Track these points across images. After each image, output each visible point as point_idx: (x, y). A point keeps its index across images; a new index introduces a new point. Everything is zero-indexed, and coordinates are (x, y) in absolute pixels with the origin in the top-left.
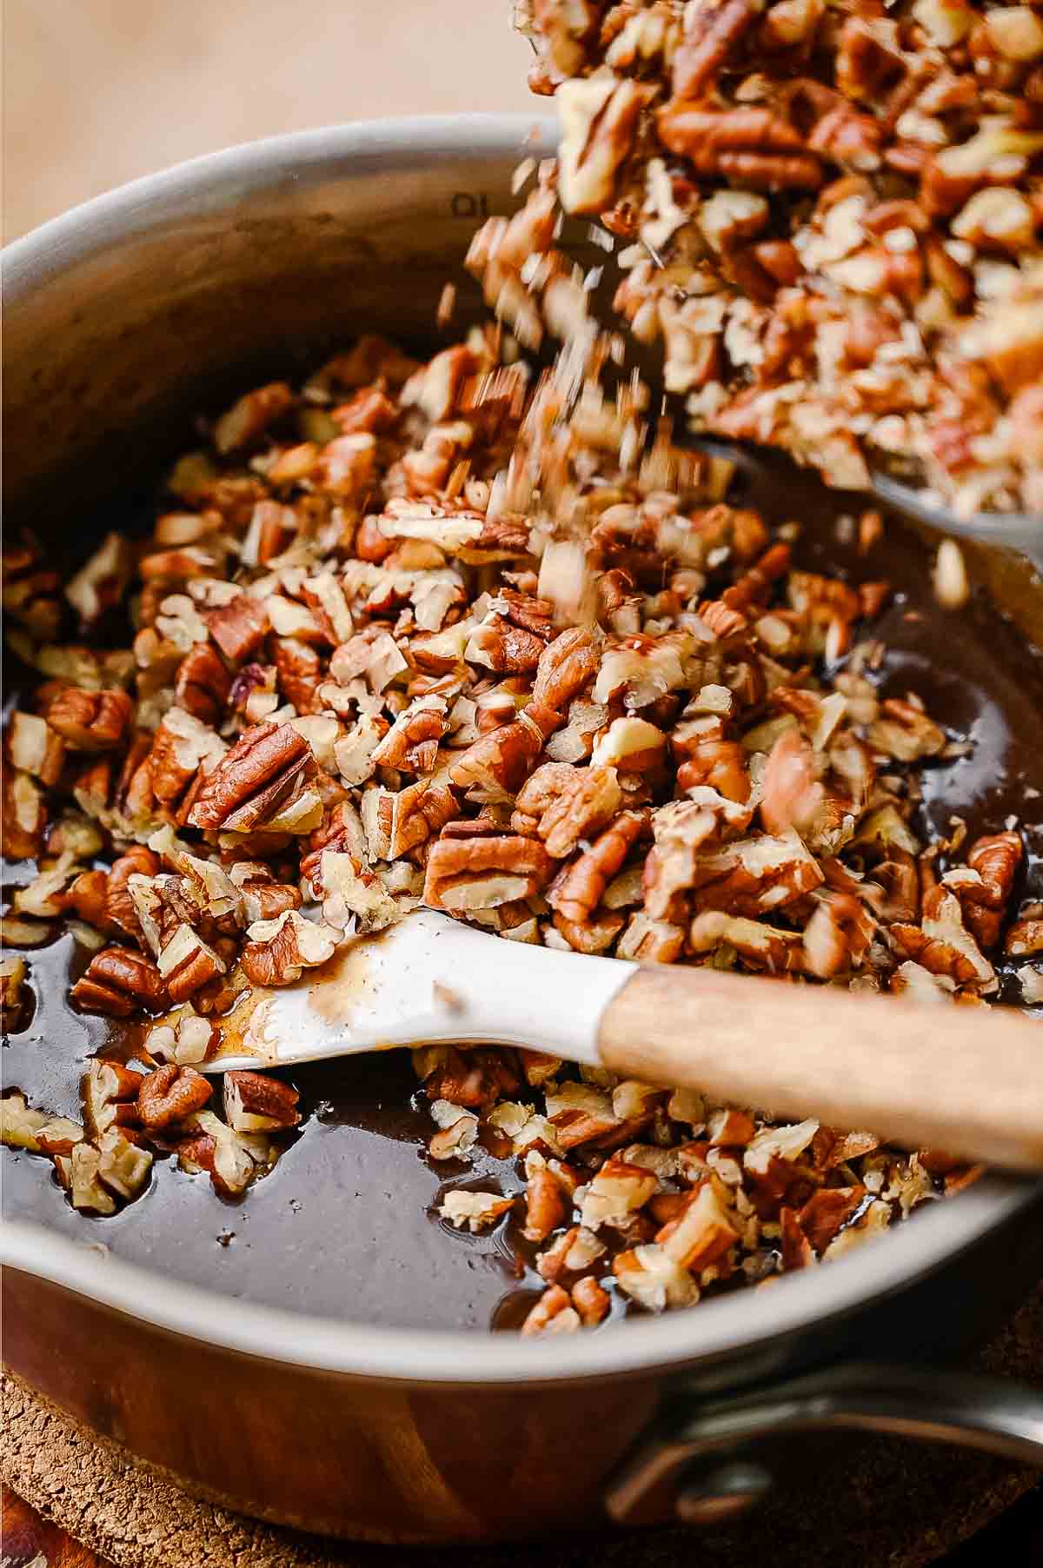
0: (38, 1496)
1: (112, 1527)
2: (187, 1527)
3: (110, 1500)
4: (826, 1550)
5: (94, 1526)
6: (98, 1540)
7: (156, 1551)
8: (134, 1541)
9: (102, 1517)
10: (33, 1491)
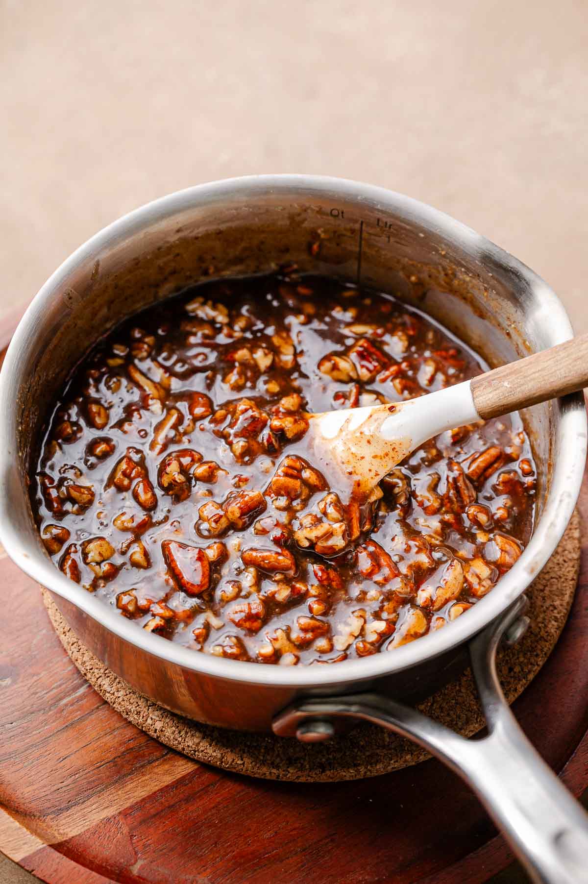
0: (83, 669)
1: (106, 687)
2: (134, 693)
3: (108, 677)
4: (368, 754)
5: (100, 685)
6: (101, 690)
7: (121, 699)
8: (113, 694)
9: (104, 682)
10: (81, 667)
